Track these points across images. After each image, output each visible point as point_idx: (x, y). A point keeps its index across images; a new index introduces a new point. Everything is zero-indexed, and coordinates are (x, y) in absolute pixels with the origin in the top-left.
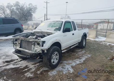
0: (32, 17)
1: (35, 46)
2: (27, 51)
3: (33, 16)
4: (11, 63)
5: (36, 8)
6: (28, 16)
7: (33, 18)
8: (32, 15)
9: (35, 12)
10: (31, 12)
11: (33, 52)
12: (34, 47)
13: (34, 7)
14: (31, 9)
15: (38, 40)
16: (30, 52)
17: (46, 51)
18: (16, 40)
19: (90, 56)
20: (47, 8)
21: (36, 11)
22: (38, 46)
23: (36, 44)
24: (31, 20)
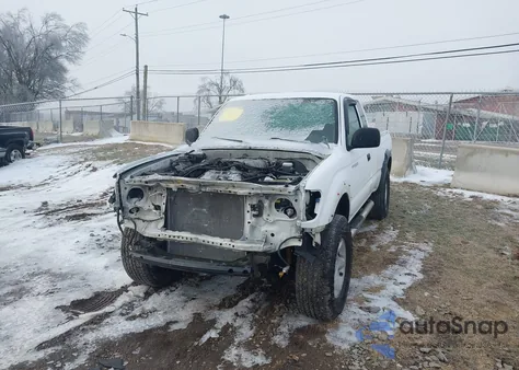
0: (62, 80)
1: (259, 215)
2: (217, 241)
3: (68, 76)
4: (107, 309)
5: (79, 39)
6: (42, 77)
7: (71, 85)
8: (65, 70)
9: (77, 58)
10: (54, 55)
11: (259, 247)
12: (254, 219)
13: (75, 33)
14: (55, 43)
15: (282, 187)
16: (239, 245)
17: (317, 239)
18: (136, 193)
19: (429, 248)
20: (137, 38)
21: (83, 50)
22: (281, 216)
23: (270, 206)
24: (57, 95)
